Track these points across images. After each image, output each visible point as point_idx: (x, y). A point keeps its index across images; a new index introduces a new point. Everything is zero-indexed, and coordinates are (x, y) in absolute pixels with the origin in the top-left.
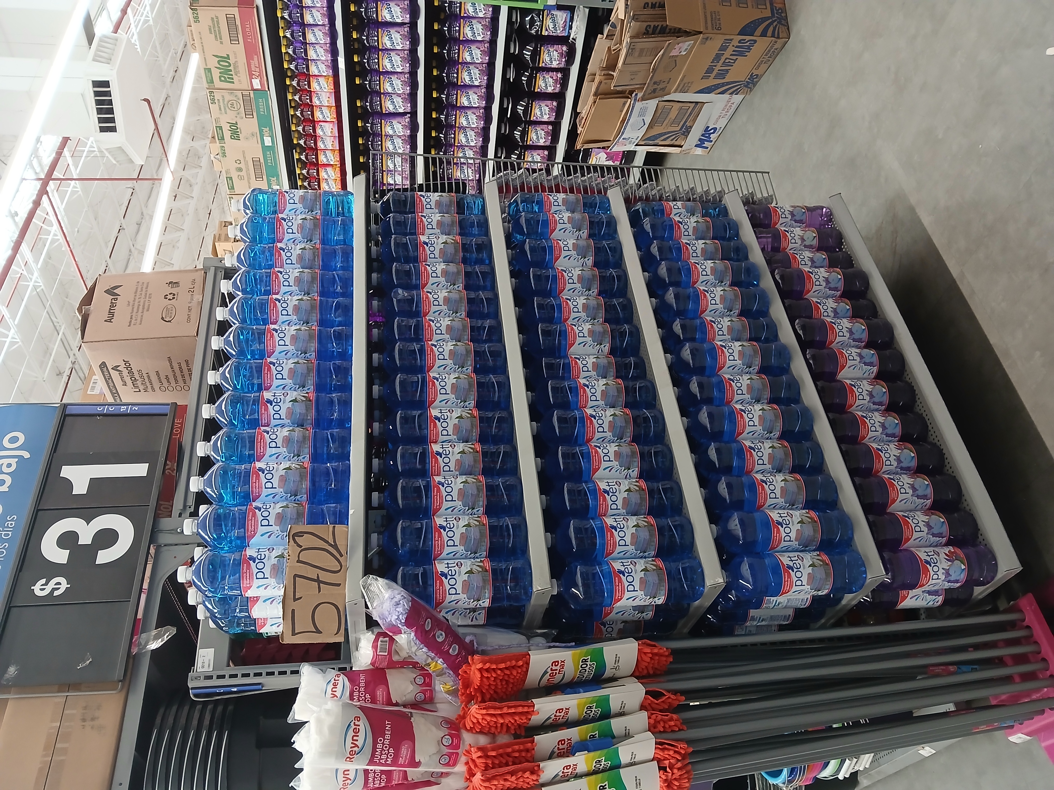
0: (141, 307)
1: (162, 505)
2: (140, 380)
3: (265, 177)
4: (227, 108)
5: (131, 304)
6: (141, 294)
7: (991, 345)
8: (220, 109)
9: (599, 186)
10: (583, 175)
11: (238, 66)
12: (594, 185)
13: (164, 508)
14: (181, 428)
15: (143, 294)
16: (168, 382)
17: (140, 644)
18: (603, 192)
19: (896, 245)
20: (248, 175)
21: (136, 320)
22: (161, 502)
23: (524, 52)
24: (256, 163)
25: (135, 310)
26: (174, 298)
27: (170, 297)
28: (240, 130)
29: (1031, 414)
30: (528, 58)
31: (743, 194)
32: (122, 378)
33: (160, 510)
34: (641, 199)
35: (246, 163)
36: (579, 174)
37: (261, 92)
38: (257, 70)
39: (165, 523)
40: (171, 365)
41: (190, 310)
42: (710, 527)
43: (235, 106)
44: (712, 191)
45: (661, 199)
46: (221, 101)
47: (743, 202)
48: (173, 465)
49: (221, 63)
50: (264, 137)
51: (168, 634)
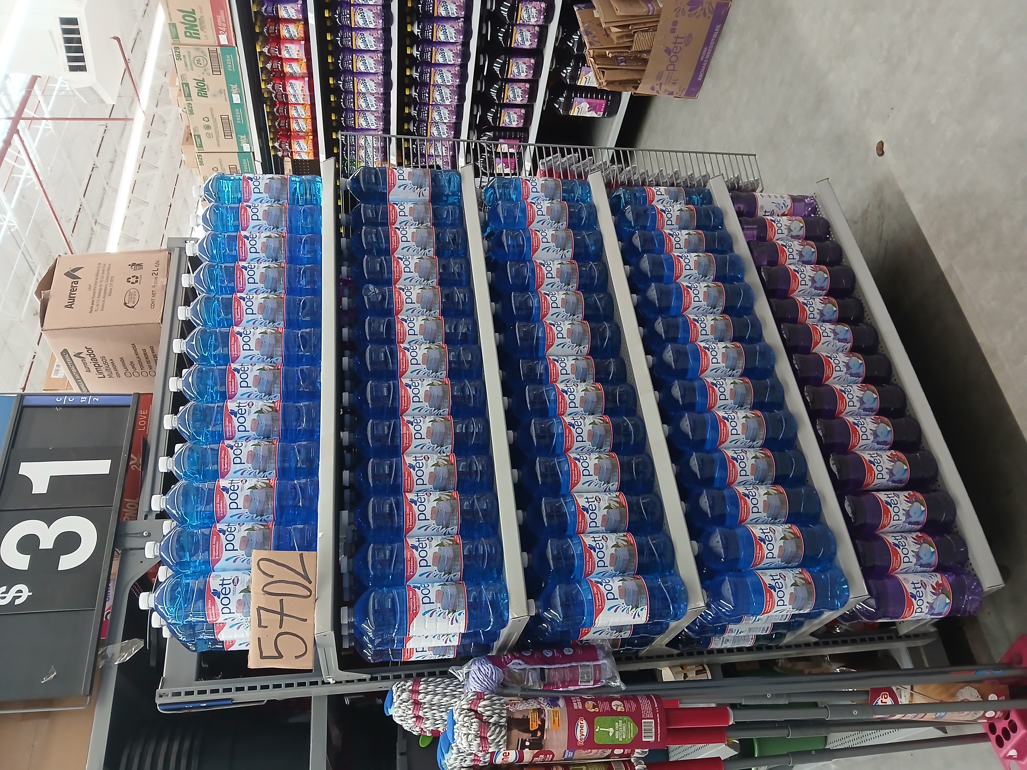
0: (103, 292)
1: (127, 502)
2: (104, 366)
3: (234, 135)
4: (193, 65)
5: (92, 288)
6: (103, 277)
8: (186, 65)
9: (579, 169)
10: (563, 156)
11: (204, 22)
12: (574, 169)
14: (146, 420)
15: (105, 277)
16: (133, 367)
17: (105, 657)
18: (582, 177)
19: (882, 231)
20: (217, 132)
21: (98, 305)
23: (501, 8)
24: (225, 121)
25: (97, 295)
26: (137, 281)
27: (133, 280)
28: (208, 87)
29: (1017, 418)
30: (505, 14)
31: (728, 178)
32: (85, 364)
33: (126, 508)
34: (623, 184)
35: (215, 121)
36: (559, 154)
37: (229, 48)
38: (224, 25)
39: (131, 526)
40: (136, 351)
41: (154, 295)
42: (691, 545)
43: (202, 62)
45: (644, 184)
46: (187, 57)
47: (728, 187)
48: (137, 460)
49: (186, 18)
50: (233, 95)
51: (136, 647)
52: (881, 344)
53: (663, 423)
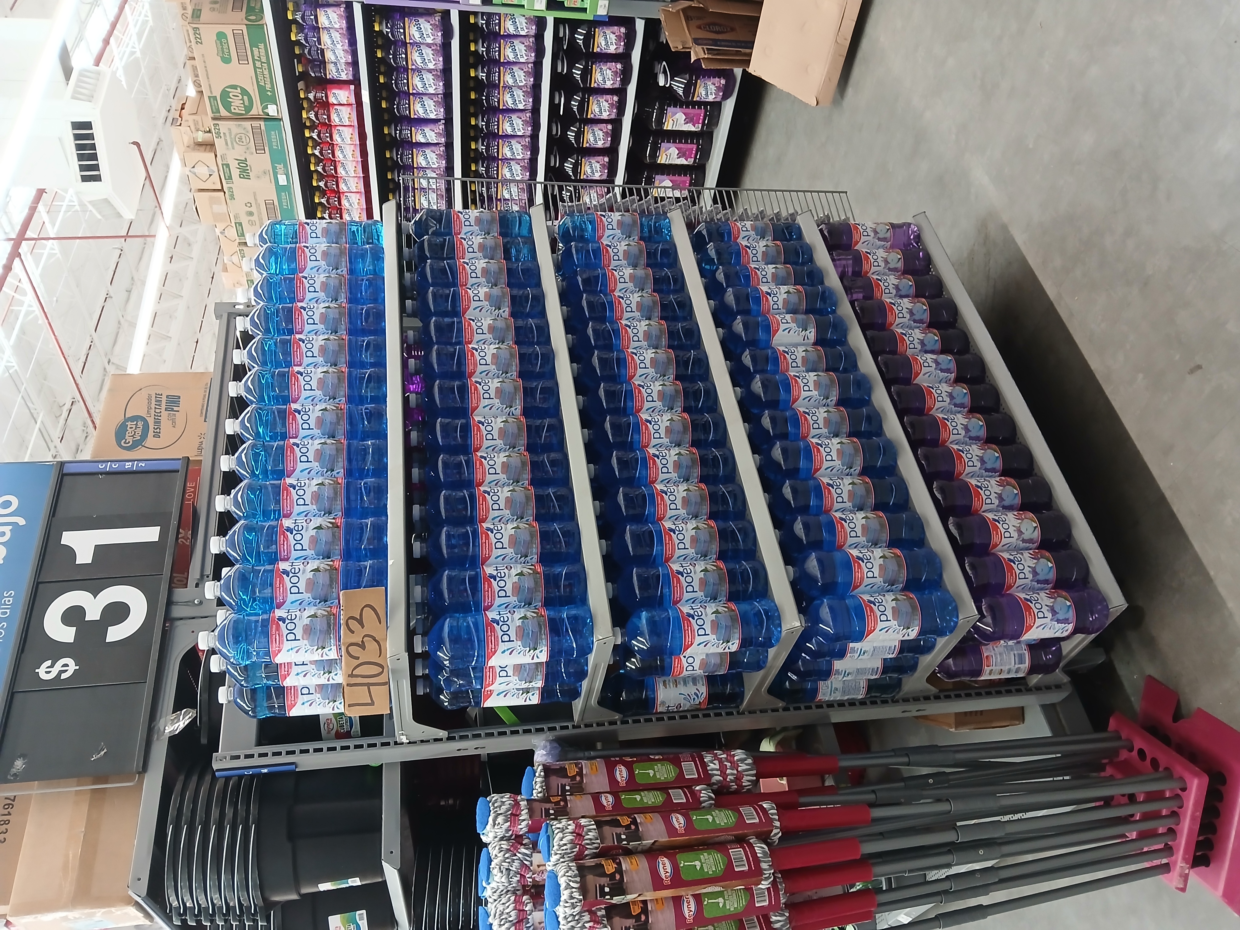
4: (234, 143)
7: (1091, 371)
8: (227, 144)
9: (658, 209)
13: (178, 581)
14: (194, 492)
17: (157, 727)
19: (989, 269)
20: (261, 220)
22: (174, 575)
23: (574, 71)
24: (269, 206)
28: (250, 168)
29: (1136, 443)
30: (578, 77)
31: (817, 215)
33: (174, 583)
35: (258, 206)
39: (180, 594)
42: (786, 569)
43: (244, 140)
44: (784, 214)
46: (227, 134)
47: (818, 225)
48: (186, 534)
50: (278, 176)
51: (188, 717)
52: (987, 374)
53: (754, 452)
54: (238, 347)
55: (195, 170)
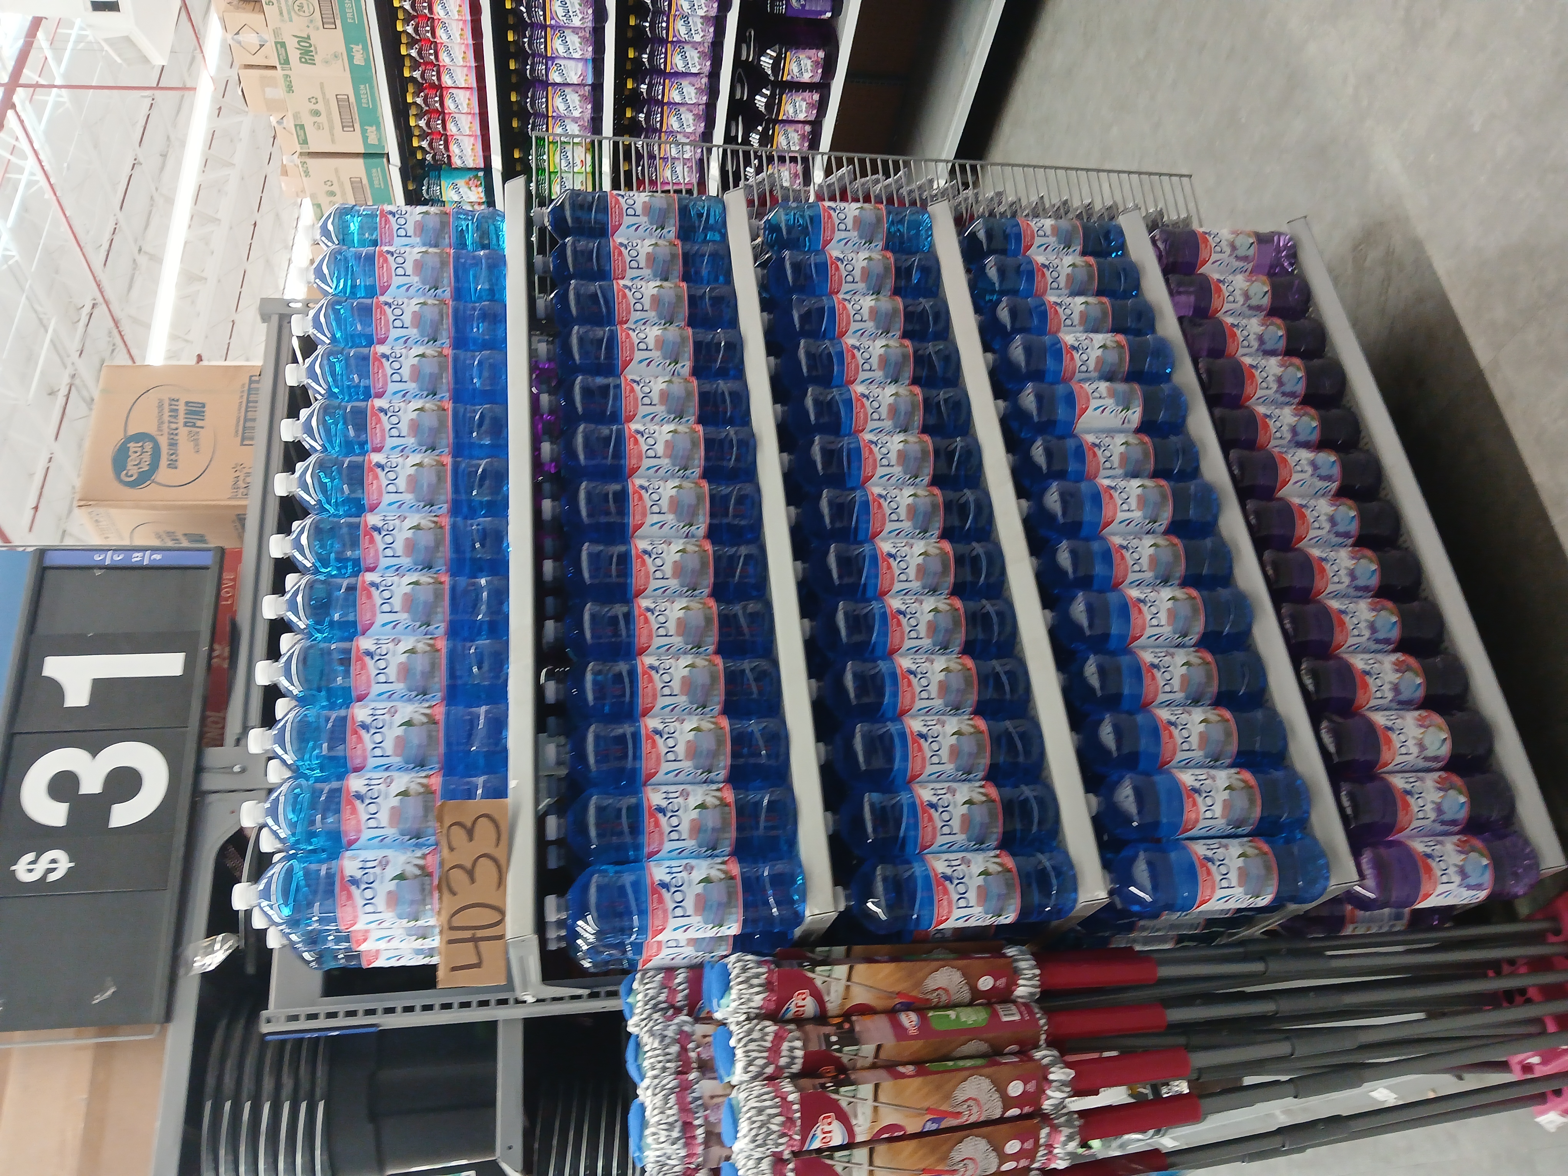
1: (211, 717)
10: (887, 175)
13: (211, 722)
14: (233, 587)
18: (919, 207)
19: (1386, 301)
20: (330, 121)
31: (1147, 211)
34: (981, 216)
36: (880, 172)
39: (214, 756)
42: (1086, 799)
44: (1098, 206)
46: (282, 1)
47: (1147, 226)
48: (223, 651)
51: (226, 946)
52: (1384, 485)
53: (1044, 606)
54: (295, 361)
55: (240, 37)
